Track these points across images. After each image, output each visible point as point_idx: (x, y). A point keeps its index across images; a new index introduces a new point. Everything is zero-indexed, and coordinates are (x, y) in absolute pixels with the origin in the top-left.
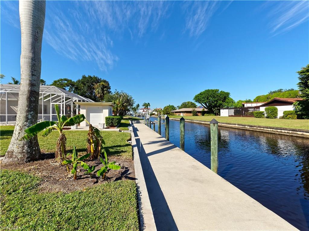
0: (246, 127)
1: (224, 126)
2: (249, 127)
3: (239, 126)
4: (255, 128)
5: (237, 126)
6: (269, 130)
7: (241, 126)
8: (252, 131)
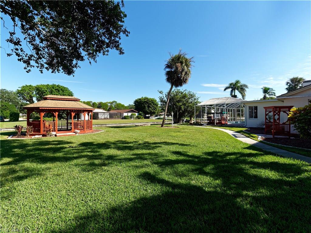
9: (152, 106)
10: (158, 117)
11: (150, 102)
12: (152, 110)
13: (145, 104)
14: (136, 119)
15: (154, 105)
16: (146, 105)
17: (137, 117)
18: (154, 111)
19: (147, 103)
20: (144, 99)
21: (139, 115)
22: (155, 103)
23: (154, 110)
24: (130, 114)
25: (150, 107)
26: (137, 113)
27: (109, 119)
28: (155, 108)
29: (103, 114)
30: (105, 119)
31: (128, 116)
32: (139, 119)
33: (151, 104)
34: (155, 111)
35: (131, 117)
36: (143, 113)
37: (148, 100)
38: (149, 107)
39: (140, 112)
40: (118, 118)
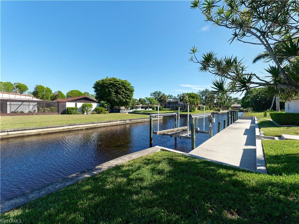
0: (127, 121)
1: (101, 126)
2: (129, 121)
3: (121, 122)
4: (133, 121)
5: (119, 122)
6: (140, 120)
7: (123, 122)
8: (131, 123)
9: (123, 92)
10: (134, 110)
11: (119, 84)
12: (124, 98)
13: (111, 88)
14: (93, 114)
15: (126, 90)
16: (113, 91)
17: (96, 110)
18: (126, 100)
19: (114, 86)
20: (110, 80)
21: (100, 106)
22: (128, 88)
23: (127, 98)
24: (80, 105)
25: (120, 94)
26: (97, 102)
27: (36, 114)
28: (129, 96)
29: (20, 103)
30: (30, 113)
31: (76, 109)
32: (100, 113)
33: (121, 88)
34: (128, 100)
35: (83, 110)
36: (106, 103)
37: (115, 82)
38: (117, 92)
39: (102, 102)
40: (52, 112)
